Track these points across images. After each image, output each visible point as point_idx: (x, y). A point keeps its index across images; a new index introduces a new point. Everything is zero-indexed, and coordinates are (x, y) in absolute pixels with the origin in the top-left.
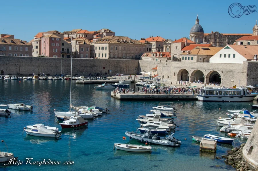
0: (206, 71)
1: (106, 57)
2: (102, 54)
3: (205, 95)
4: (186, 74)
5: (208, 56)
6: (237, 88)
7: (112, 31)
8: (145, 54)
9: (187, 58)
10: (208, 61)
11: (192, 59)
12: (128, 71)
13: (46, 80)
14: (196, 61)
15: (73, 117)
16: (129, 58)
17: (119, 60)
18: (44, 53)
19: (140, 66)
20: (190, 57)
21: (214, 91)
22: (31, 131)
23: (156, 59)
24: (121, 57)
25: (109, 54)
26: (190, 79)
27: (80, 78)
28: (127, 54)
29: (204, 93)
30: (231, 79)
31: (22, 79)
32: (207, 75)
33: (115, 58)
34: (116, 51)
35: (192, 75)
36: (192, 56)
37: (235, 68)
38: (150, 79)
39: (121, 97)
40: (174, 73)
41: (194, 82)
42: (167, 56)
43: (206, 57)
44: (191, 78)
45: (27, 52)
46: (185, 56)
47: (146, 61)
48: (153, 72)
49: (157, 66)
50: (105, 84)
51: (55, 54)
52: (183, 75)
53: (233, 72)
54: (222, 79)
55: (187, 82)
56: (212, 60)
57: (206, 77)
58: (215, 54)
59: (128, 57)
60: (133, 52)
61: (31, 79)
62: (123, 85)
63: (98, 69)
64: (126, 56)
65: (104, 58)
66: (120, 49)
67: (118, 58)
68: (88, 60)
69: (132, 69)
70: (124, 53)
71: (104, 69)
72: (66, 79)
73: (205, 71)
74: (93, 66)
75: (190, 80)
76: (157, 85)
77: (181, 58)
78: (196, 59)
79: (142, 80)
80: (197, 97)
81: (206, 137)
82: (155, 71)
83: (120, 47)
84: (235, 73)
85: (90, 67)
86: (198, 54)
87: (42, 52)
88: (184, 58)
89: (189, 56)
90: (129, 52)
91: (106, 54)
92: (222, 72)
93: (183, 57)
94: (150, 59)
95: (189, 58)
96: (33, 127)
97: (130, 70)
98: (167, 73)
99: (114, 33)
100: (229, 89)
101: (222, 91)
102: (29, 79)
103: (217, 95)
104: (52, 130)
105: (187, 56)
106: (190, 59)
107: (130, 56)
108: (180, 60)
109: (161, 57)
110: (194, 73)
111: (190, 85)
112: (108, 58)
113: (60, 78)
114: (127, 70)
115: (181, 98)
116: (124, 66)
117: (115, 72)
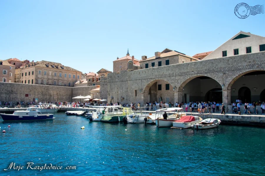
1: (32, 83)
2: (29, 80)
4: (155, 92)
8: (80, 81)
12: (60, 100)
16: (62, 86)
23: (93, 84)
24: (51, 83)
25: (37, 80)
26: (176, 97)
28: (60, 81)
34: (46, 77)
35: (180, 90)
40: (136, 91)
44: (178, 94)
46: (150, 63)
48: (93, 94)
52: (153, 94)
57: (229, 89)
59: (60, 85)
60: (65, 79)
63: (18, 97)
64: (58, 83)
66: (50, 74)
67: (47, 84)
69: (65, 97)
70: (55, 79)
71: (28, 96)
74: (11, 92)
75: (176, 100)
82: (97, 93)
83: (50, 72)
85: (5, 93)
88: (150, 66)
91: (33, 80)
93: (147, 65)
95: (160, 63)
106: (163, 64)
107: (63, 83)
114: (58, 98)
116: (55, 93)
117: (43, 100)
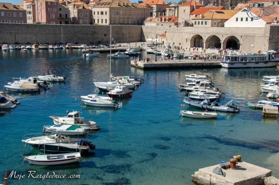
0: (223, 36)
1: (106, 22)
2: (102, 20)
3: (230, 62)
4: (199, 40)
5: (223, 20)
6: (261, 53)
8: (149, 19)
9: (200, 23)
10: (223, 26)
11: (206, 24)
12: (131, 37)
13: (47, 49)
14: (210, 26)
15: (119, 87)
16: (131, 24)
17: (121, 26)
18: (40, 19)
19: (143, 32)
20: (204, 21)
21: (239, 57)
22: (89, 101)
23: (161, 24)
24: (122, 22)
25: (110, 20)
26: (204, 45)
27: (82, 46)
28: (129, 19)
29: (229, 60)
30: (251, 45)
31: (21, 49)
32: (224, 41)
33: (116, 24)
34: (117, 16)
35: (207, 41)
36: (206, 20)
37: (255, 32)
38: (159, 46)
39: (144, 66)
40: (187, 39)
41: (209, 49)
42: (173, 21)
43: (220, 21)
44: (205, 43)
45: (21, 19)
46: (197, 21)
47: (150, 27)
48: (162, 38)
49: (166, 32)
50: (118, 52)
51: (53, 20)
52: (197, 41)
53: (254, 36)
54: (241, 45)
55: (201, 48)
56: (227, 24)
57: (223, 43)
58: (230, 18)
60: (135, 17)
61: (30, 49)
62: (135, 54)
63: (99, 37)
64: (128, 21)
65: (104, 24)
66: (121, 14)
67: (119, 23)
68: (88, 26)
69: (135, 36)
70: (125, 18)
72: (68, 48)
73: (221, 36)
74: (94, 33)
75: (204, 47)
76: (170, 52)
77: (192, 22)
78: (211, 24)
79: (151, 47)
80: (221, 64)
81: (260, 103)
82: (164, 37)
83: (121, 12)
84: (256, 38)
85: (90, 34)
86: (213, 18)
87: (37, 18)
88: (197, 23)
89: (202, 20)
90: (130, 17)
91: (106, 20)
92: (241, 37)
93: (195, 22)
94: (154, 24)
95: (202, 22)
96: (88, 97)
97: (133, 37)
98: (178, 39)
100: (255, 55)
101: (247, 57)
102: (28, 49)
103: (242, 62)
104: (108, 100)
105: (200, 21)
106: (204, 23)
107: (132, 21)
108: (192, 25)
109: (167, 21)
110: (209, 39)
111: (205, 51)
112: (109, 24)
113: (61, 46)
114: (129, 36)
115: (205, 65)
116: (127, 32)
117: (117, 39)
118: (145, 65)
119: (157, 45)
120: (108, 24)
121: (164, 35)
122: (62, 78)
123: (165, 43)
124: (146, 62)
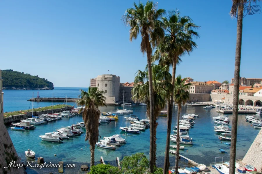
1: (193, 92)
2: (191, 91)
3: (261, 111)
5: (253, 93)
7: (192, 79)
8: (213, 91)
9: (242, 94)
10: (253, 96)
11: (245, 94)
12: (205, 99)
14: (247, 95)
17: (200, 94)
19: (211, 97)
20: (244, 93)
23: (220, 93)
25: (196, 91)
26: (245, 104)
32: (255, 102)
33: (198, 93)
34: (199, 89)
35: (246, 102)
38: (222, 103)
41: (247, 105)
42: (226, 92)
47: (214, 94)
49: (224, 97)
55: (243, 105)
56: (255, 95)
58: (256, 92)
59: (204, 92)
60: (207, 90)
63: (191, 99)
65: (192, 93)
71: (194, 98)
73: (253, 100)
80: (256, 112)
83: (200, 87)
86: (248, 92)
88: (240, 94)
90: (205, 90)
91: (193, 91)
98: (231, 101)
99: (193, 80)
105: (242, 93)
109: (223, 92)
111: (245, 107)
116: (203, 97)
117: (199, 100)
118: (224, 112)
119: (220, 103)
120: (194, 93)
121: (224, 99)
122: (198, 115)
123: (224, 102)
124: (224, 111)
